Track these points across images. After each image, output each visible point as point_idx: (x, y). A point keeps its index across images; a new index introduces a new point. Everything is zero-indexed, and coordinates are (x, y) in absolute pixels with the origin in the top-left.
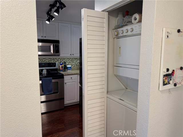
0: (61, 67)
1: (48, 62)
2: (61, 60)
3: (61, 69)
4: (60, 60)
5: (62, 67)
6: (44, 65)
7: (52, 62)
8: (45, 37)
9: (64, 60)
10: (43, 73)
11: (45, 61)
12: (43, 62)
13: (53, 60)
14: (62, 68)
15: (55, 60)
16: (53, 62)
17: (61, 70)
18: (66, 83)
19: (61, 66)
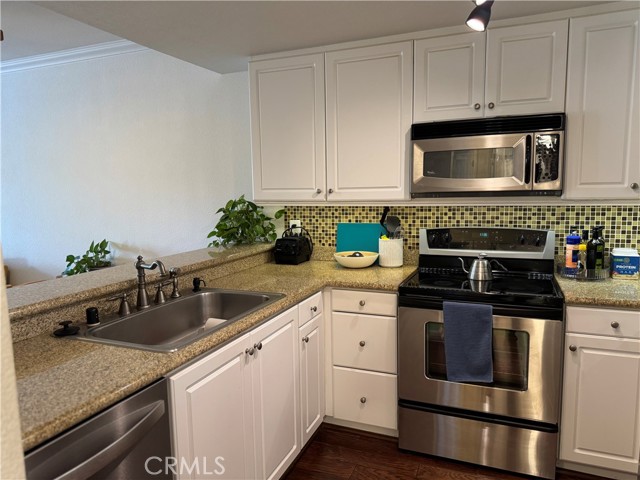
0: (569, 254)
1: (511, 227)
2: (582, 219)
3: (569, 264)
4: (572, 215)
5: (575, 253)
6: (486, 238)
7: (532, 224)
8: (491, 106)
9: (599, 218)
10: (472, 277)
11: (497, 222)
12: (486, 226)
13: (535, 219)
14: (575, 260)
15: (548, 215)
16: (534, 227)
17: (569, 271)
18: (573, 349)
19: (570, 248)
